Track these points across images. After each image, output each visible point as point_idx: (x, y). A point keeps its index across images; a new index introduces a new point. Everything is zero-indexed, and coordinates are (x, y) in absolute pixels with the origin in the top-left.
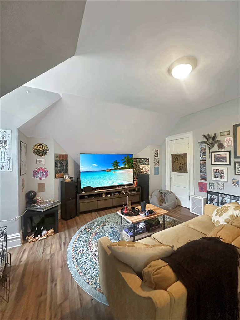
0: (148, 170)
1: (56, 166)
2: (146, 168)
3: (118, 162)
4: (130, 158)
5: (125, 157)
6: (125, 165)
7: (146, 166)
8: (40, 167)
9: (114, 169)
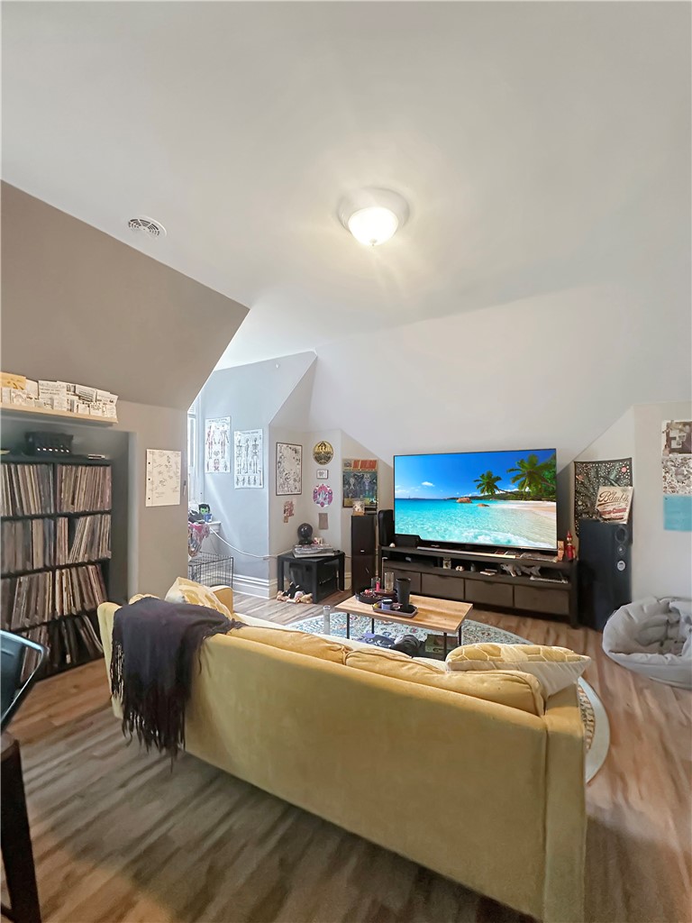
0: (623, 505)
1: (345, 482)
2: (616, 500)
3: (494, 476)
4: (541, 463)
5: (522, 461)
6: (522, 486)
7: (618, 490)
8: (321, 485)
9: (481, 498)
